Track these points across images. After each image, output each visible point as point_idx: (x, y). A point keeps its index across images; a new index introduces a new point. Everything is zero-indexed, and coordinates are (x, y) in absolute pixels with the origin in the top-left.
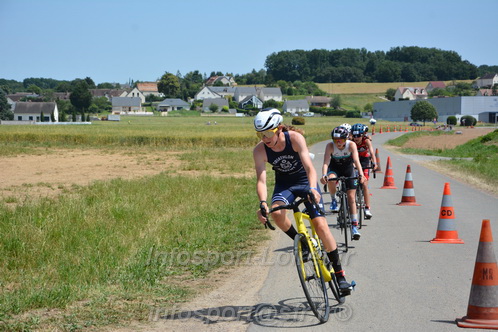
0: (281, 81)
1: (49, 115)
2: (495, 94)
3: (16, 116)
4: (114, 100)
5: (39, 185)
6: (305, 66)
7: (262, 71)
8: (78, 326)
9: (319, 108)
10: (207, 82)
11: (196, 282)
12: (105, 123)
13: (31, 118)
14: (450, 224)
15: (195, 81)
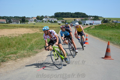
0: (57, 17)
1: (18, 23)
2: (91, 20)
3: (13, 23)
4: (29, 20)
5: (15, 34)
6: (61, 15)
7: (54, 16)
8: (18, 57)
9: (63, 22)
10: (44, 17)
11: (39, 50)
12: (27, 24)
13: (15, 23)
15: (42, 17)
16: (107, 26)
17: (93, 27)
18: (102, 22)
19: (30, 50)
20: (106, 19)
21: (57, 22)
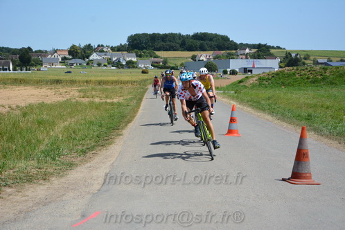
0: (136, 50)
1: (7, 67)
2: (247, 58)
4: (44, 60)
6: (148, 42)
7: (125, 44)
8: (8, 183)
9: (156, 64)
10: (95, 50)
11: (79, 159)
12: (38, 72)
15: (89, 49)
16: (297, 76)
17: (254, 79)
18: (282, 65)
19: (48, 158)
20: (293, 55)
21: (135, 66)
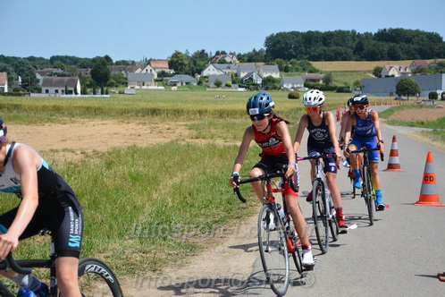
0: (278, 60)
1: (73, 89)
3: (44, 90)
4: (130, 76)
5: (63, 151)
6: (300, 46)
7: (261, 51)
9: (312, 83)
10: (212, 60)
11: (203, 238)
12: (122, 96)
13: (57, 91)
14: (432, 189)
15: (201, 59)
21: (278, 86)
